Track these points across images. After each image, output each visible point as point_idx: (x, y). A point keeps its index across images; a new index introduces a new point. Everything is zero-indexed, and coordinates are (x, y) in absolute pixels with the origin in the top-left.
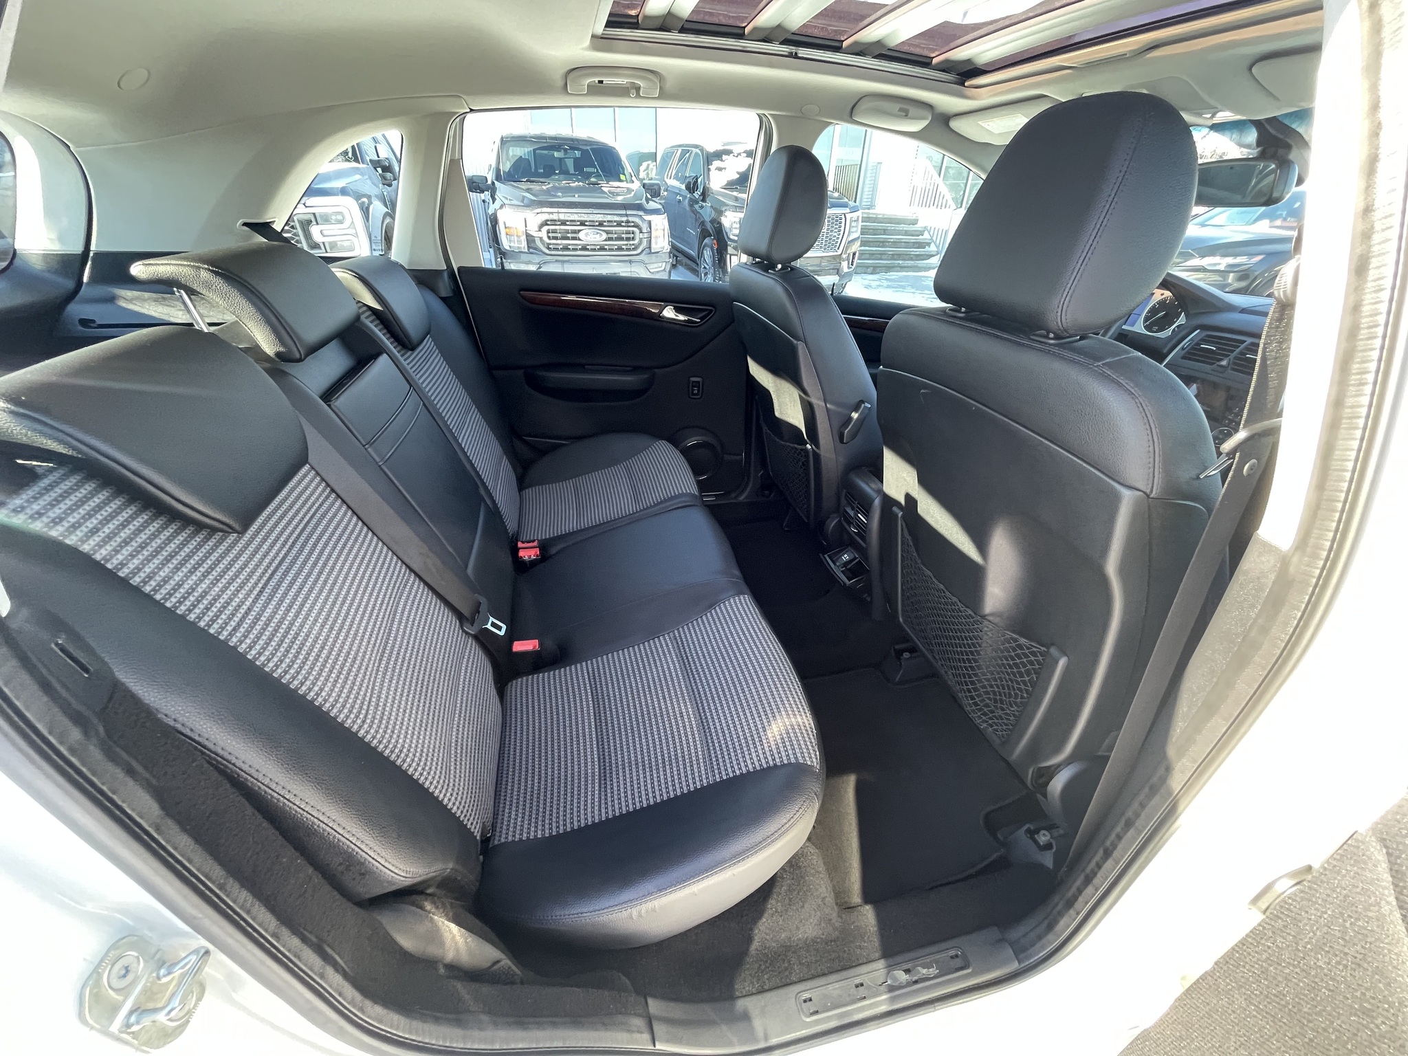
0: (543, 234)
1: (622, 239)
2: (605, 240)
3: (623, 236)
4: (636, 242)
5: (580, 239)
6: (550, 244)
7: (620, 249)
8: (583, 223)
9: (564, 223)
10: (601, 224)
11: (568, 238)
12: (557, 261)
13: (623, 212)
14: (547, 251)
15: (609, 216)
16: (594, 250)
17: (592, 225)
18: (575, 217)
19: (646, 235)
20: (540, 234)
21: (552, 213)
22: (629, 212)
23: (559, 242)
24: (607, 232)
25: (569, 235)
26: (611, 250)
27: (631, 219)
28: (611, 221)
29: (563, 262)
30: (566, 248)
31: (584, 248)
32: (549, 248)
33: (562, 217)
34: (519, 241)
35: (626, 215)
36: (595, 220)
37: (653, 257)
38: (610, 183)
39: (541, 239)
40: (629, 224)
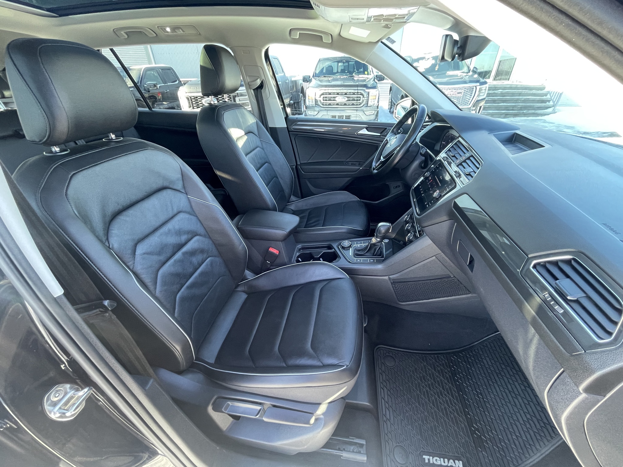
0: (321, 99)
1: (354, 100)
2: (347, 101)
3: (355, 99)
4: (361, 101)
5: (336, 101)
6: (324, 103)
7: (353, 104)
8: (338, 94)
9: (330, 94)
10: (346, 94)
11: (331, 100)
12: (325, 110)
13: (356, 88)
14: (322, 106)
16: (342, 105)
17: (342, 94)
18: (335, 91)
19: (366, 98)
20: (320, 99)
22: (359, 88)
23: (327, 102)
24: (348, 97)
25: (332, 99)
26: (349, 105)
27: (359, 91)
28: (351, 93)
29: (328, 110)
30: (330, 104)
31: (337, 104)
32: (323, 105)
33: (330, 91)
34: (312, 102)
35: (358, 90)
36: (343, 92)
37: (368, 108)
38: (359, 76)
39: (320, 100)
40: (358, 94)
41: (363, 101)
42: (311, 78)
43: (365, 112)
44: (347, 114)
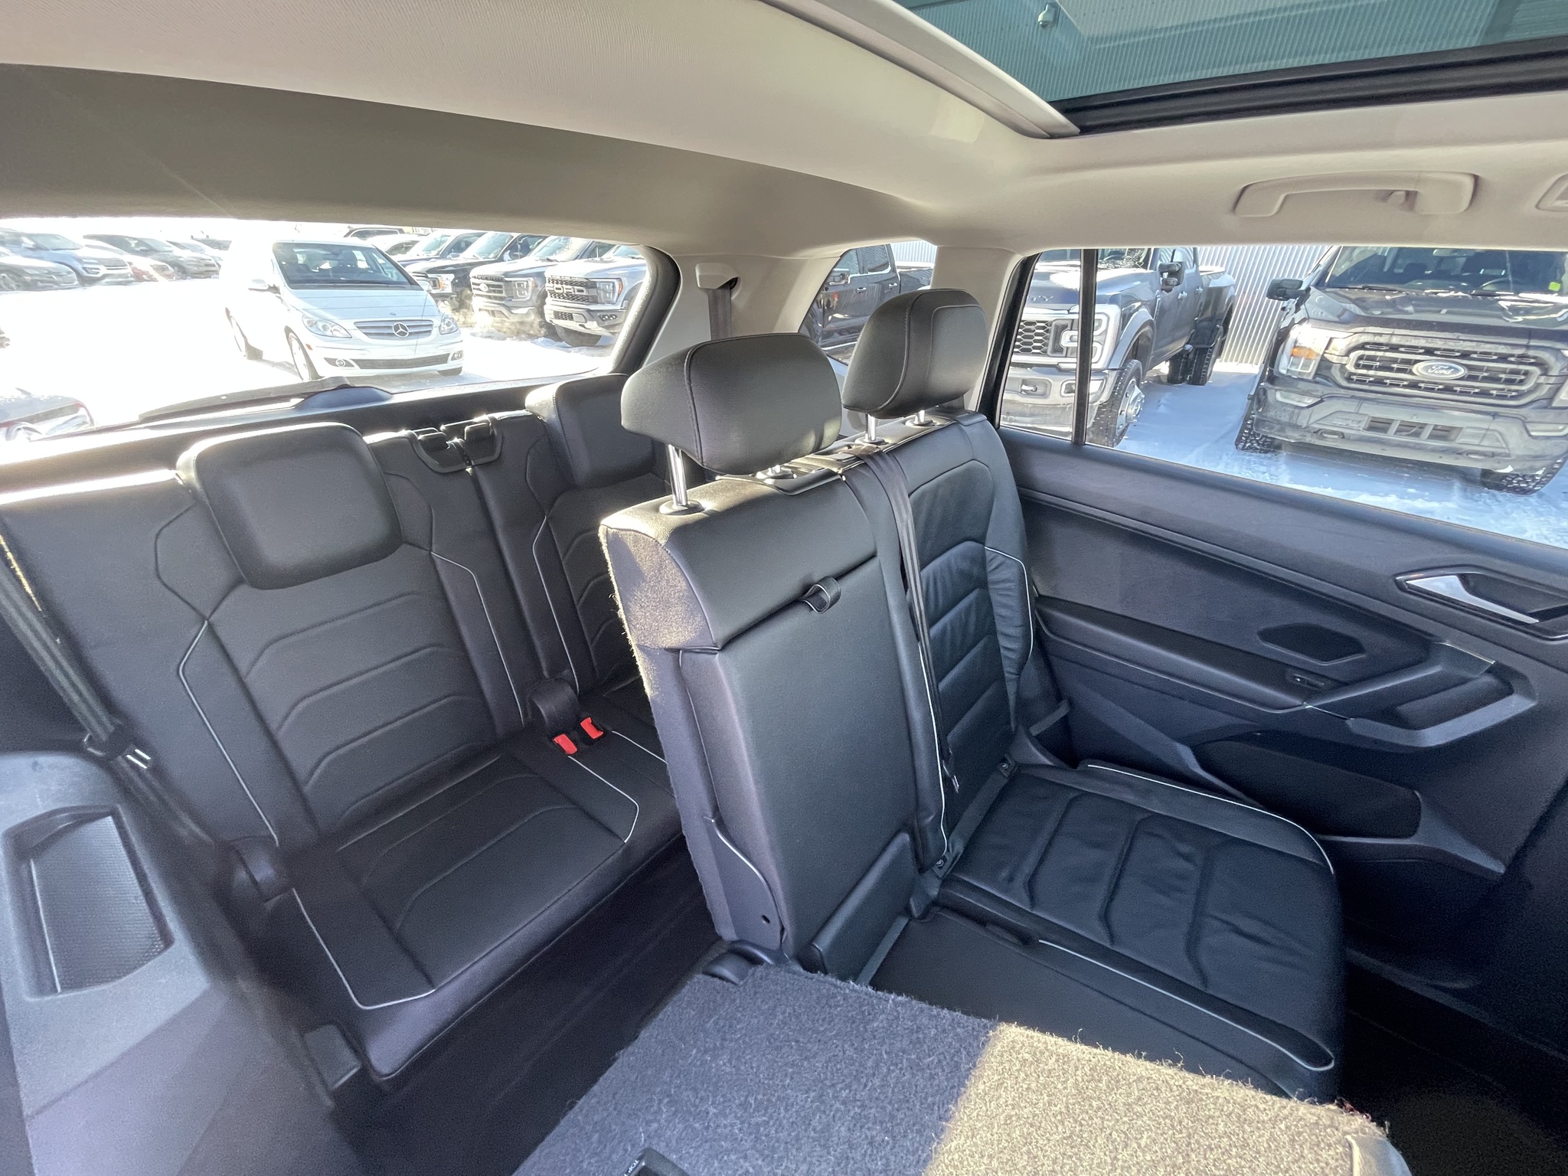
0: (1351, 360)
1: (1497, 380)
2: (1461, 379)
3: (1502, 376)
4: (1524, 388)
5: (1413, 374)
6: (1355, 374)
7: (1485, 393)
8: (1429, 352)
9: (1394, 348)
10: (1465, 355)
11: (1391, 369)
12: (1353, 397)
13: (1524, 342)
14: (1345, 383)
15: (1488, 346)
16: (1432, 390)
17: (1447, 354)
18: (1422, 343)
19: (1552, 380)
20: (1345, 360)
21: (1380, 334)
22: (1533, 343)
23: (1371, 372)
24: (1470, 368)
25: (1395, 366)
26: (1464, 393)
27: (1531, 353)
28: (1490, 353)
29: (1361, 399)
30: (1380, 382)
31: (1414, 385)
32: (1349, 379)
33: (1395, 340)
34: (1306, 366)
35: (1528, 347)
36: (1457, 348)
37: (1551, 415)
38: (1521, 295)
39: (1343, 366)
40: (1525, 360)
41: (1537, 386)
42: (1303, 288)
43: (1529, 427)
44: (1443, 422)
